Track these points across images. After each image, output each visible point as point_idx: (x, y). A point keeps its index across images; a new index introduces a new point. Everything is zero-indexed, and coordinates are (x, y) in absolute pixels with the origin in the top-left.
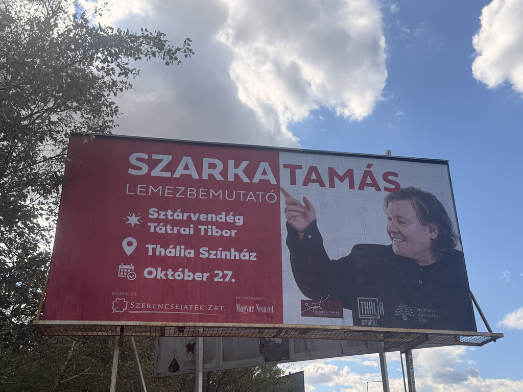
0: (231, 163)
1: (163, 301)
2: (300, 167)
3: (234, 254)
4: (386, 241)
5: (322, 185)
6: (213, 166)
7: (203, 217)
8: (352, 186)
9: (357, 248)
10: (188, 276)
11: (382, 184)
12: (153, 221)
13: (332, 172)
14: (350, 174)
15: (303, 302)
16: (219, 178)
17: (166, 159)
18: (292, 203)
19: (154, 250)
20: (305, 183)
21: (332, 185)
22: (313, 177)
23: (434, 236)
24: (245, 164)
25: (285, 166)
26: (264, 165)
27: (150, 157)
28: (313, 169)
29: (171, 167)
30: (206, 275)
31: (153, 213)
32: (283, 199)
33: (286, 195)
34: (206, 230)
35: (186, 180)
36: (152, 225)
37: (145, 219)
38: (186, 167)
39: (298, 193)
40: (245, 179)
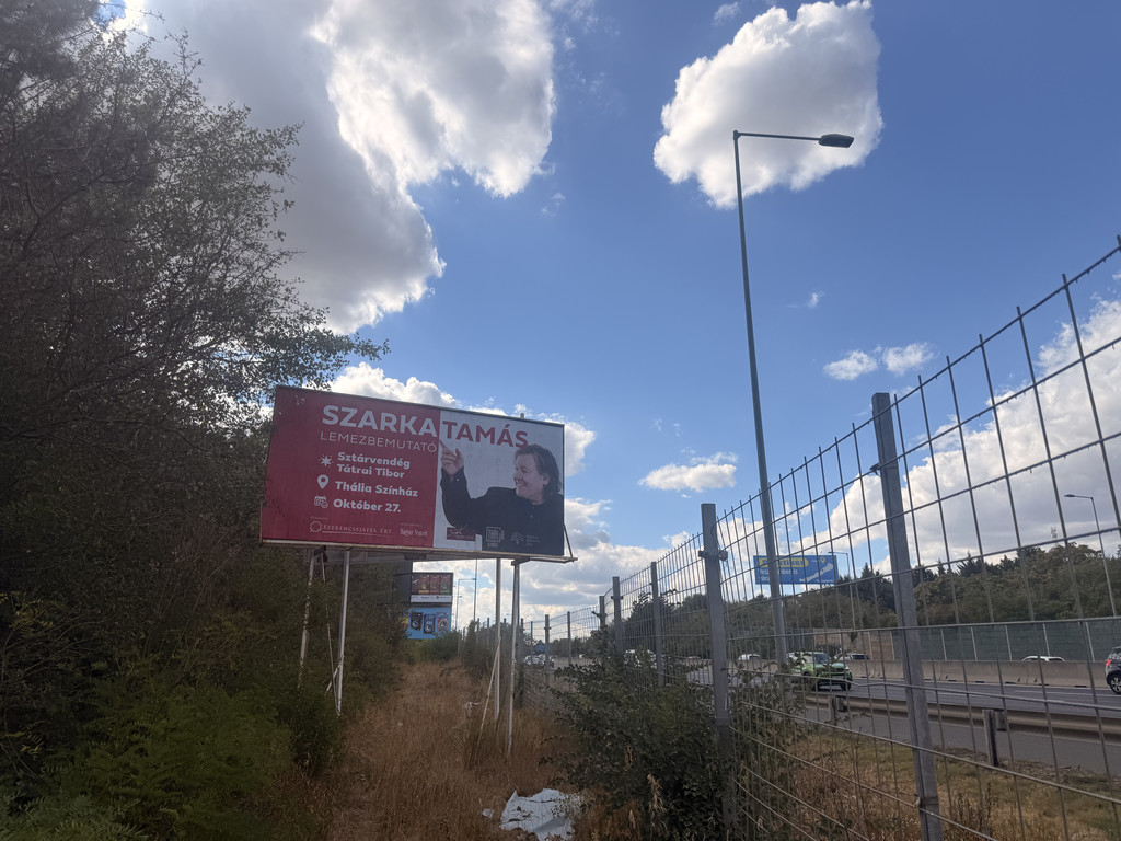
0: (403, 417)
1: (347, 525)
2: (455, 424)
3: (401, 491)
4: (512, 485)
5: (471, 440)
6: (388, 420)
7: (379, 461)
8: (492, 442)
9: (491, 490)
10: (366, 506)
11: (515, 440)
12: (341, 462)
13: (479, 429)
14: (492, 431)
15: (448, 529)
16: (394, 430)
17: (353, 412)
18: (447, 453)
19: (342, 485)
20: (458, 438)
21: (478, 440)
22: (465, 432)
23: (546, 483)
24: (414, 419)
25: (444, 422)
26: (428, 421)
27: (340, 409)
28: (465, 426)
29: (356, 419)
30: (379, 506)
31: (342, 456)
32: (441, 449)
33: (443, 446)
34: (381, 472)
35: (368, 430)
36: (340, 466)
37: (335, 461)
38: (368, 420)
39: (452, 444)
40: (414, 432)
